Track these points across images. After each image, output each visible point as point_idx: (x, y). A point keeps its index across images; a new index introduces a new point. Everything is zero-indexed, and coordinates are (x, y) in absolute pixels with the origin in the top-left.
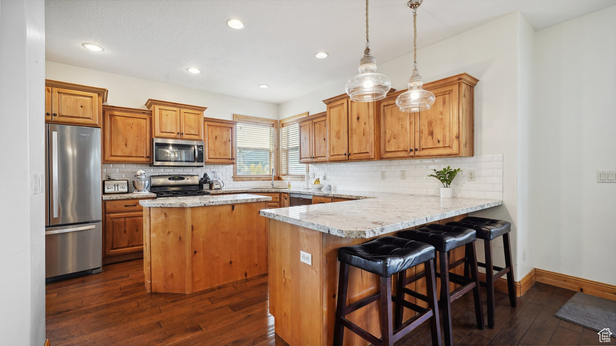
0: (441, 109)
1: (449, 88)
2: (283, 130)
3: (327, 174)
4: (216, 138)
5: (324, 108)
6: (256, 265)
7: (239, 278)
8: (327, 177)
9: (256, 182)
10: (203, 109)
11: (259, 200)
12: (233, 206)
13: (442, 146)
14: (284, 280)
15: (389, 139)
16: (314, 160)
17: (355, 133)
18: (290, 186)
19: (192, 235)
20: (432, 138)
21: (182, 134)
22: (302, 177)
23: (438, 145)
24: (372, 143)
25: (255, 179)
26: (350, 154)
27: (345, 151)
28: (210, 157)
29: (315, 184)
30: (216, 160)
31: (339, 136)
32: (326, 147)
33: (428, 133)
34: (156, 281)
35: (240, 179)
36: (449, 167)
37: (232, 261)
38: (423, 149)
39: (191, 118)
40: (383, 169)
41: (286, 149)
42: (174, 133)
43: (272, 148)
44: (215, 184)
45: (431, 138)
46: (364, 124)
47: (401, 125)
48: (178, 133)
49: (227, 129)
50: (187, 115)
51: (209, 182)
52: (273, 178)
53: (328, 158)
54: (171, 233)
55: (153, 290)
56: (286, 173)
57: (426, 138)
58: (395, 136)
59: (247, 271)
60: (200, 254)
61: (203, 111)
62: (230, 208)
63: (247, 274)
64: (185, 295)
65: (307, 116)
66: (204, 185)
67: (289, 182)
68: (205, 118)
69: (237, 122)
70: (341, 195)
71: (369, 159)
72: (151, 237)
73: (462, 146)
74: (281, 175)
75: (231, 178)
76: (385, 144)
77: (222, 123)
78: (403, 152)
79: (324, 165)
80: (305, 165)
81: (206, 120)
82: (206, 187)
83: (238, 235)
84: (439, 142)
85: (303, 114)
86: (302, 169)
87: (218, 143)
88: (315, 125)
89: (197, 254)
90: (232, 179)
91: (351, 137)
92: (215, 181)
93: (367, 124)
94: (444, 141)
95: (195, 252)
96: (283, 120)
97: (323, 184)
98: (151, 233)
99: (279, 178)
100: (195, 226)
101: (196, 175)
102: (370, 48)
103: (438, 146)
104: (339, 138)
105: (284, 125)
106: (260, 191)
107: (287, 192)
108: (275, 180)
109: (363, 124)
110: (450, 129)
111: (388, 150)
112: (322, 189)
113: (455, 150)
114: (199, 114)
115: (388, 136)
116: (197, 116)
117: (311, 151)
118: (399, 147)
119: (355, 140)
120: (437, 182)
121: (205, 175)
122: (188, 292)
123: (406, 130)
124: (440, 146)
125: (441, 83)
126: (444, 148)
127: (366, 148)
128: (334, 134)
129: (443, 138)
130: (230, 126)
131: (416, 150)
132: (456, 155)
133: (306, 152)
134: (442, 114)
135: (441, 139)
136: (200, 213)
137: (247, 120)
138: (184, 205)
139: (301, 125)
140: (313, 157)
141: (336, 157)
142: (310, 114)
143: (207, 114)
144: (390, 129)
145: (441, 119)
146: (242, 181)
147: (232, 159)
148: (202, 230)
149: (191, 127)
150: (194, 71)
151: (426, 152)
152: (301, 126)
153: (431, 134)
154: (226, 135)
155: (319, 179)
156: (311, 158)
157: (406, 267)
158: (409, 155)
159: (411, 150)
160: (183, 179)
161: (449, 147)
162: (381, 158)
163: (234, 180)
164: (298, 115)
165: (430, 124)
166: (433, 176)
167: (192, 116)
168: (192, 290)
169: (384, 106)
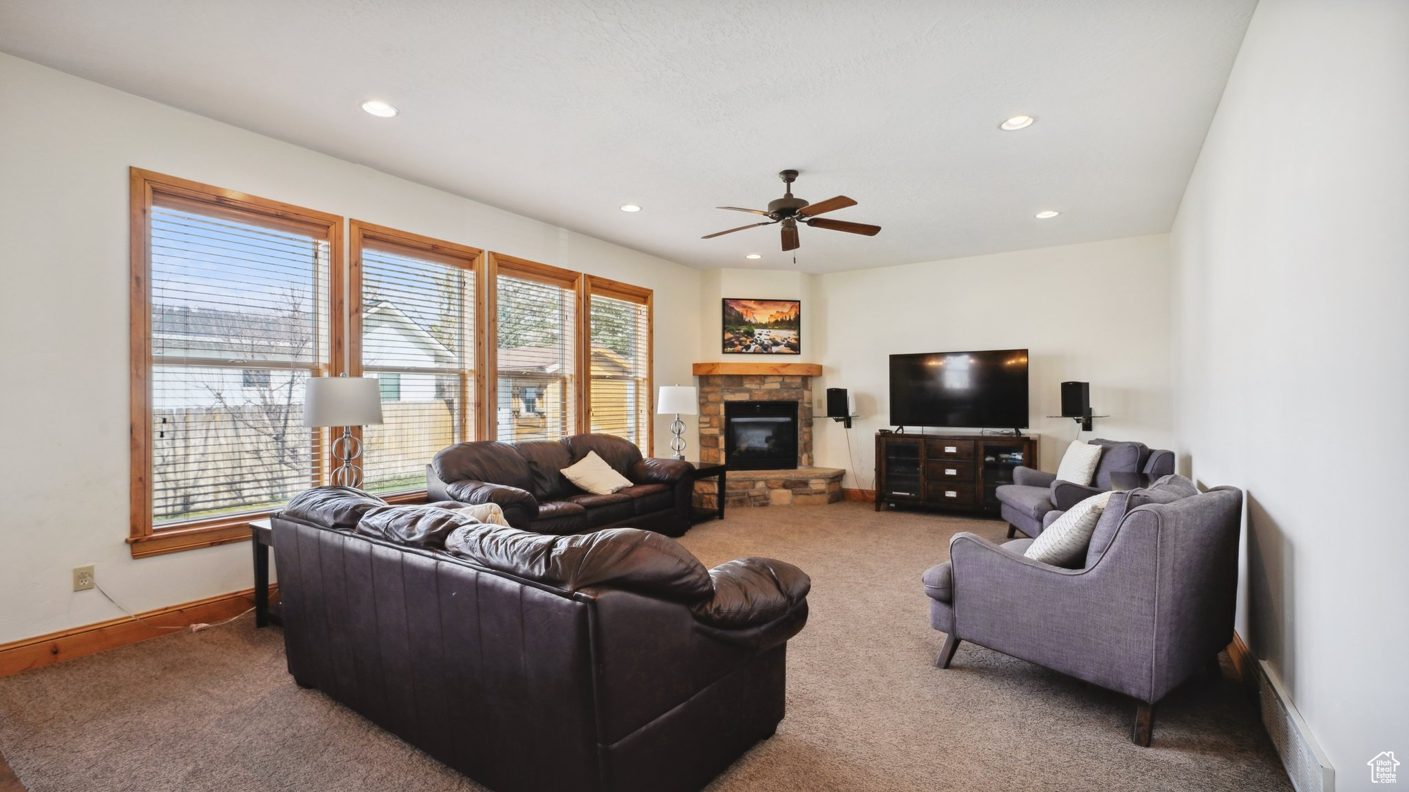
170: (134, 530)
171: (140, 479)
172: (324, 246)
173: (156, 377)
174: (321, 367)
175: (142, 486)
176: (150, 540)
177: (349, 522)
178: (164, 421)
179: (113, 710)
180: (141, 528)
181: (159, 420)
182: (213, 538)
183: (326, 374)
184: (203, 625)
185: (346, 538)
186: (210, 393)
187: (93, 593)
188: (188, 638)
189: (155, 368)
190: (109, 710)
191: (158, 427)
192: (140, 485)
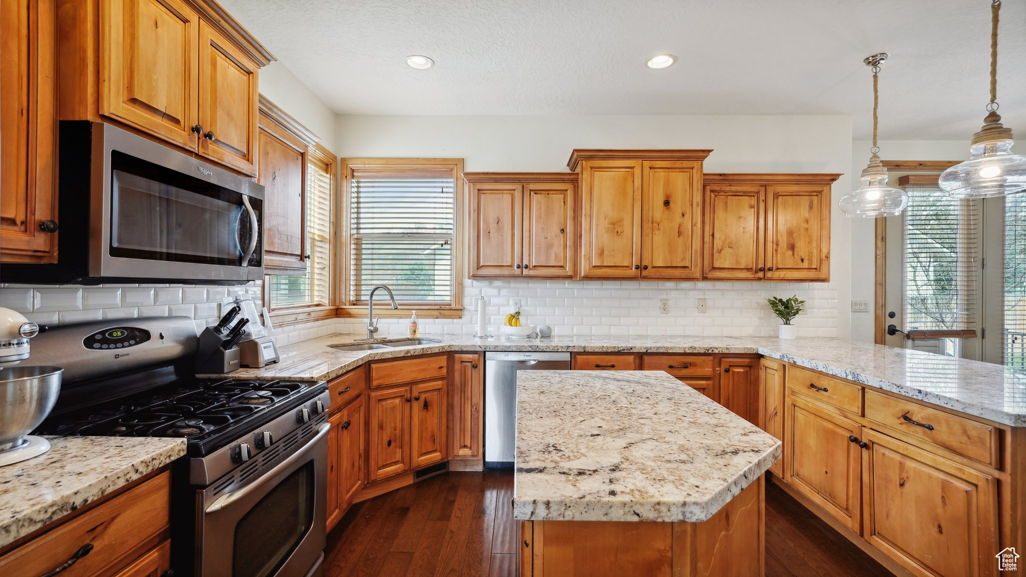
0: (807, 215)
3: (523, 303)
9: (303, 325)
10: (260, 59)
13: (806, 267)
15: (720, 248)
16: (526, 272)
17: (659, 228)
20: (793, 254)
23: (801, 264)
24: (696, 252)
25: (303, 316)
27: (635, 260)
31: (619, 230)
33: (788, 245)
35: (279, 319)
38: (778, 269)
45: (791, 253)
46: (681, 215)
47: (743, 228)
57: (784, 254)
58: (731, 243)
66: (227, 354)
70: (667, 348)
71: (689, 279)
74: (348, 304)
76: (712, 256)
82: (232, 361)
84: (802, 260)
88: (530, 194)
93: (687, 216)
94: (810, 260)
99: (338, 312)
103: (801, 267)
106: (402, 355)
109: (678, 215)
111: (716, 265)
113: (824, 274)
115: (718, 243)
117: (517, 252)
118: (738, 262)
119: (658, 242)
124: (804, 267)
126: (809, 270)
128: (603, 224)
129: (809, 255)
135: (805, 257)
140: (526, 267)
141: (608, 270)
144: (722, 231)
145: (807, 229)
146: (281, 325)
151: (782, 274)
153: (792, 247)
158: (756, 277)
161: (816, 269)
165: (790, 233)
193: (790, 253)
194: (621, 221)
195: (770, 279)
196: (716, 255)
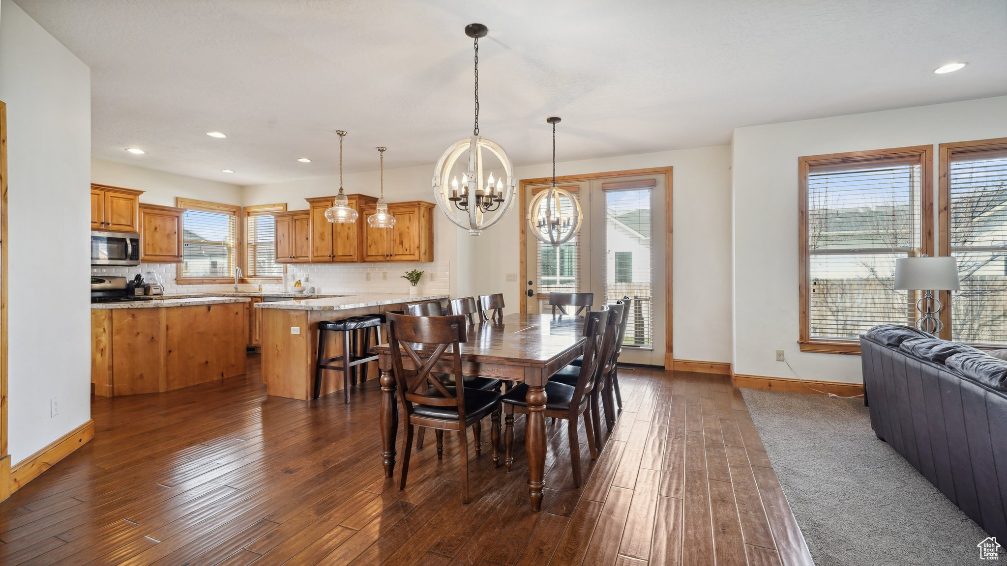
1: (412, 209)
2: (250, 221)
3: (309, 276)
4: (156, 229)
5: (307, 206)
6: (234, 366)
7: (215, 379)
8: (310, 279)
9: (210, 285)
10: (138, 193)
11: (237, 301)
12: (209, 307)
13: (408, 253)
14: (277, 352)
15: (370, 245)
16: (294, 260)
17: (340, 236)
18: (262, 290)
19: (167, 335)
21: (108, 224)
22: (278, 280)
23: (406, 252)
24: (355, 247)
25: (209, 281)
26: (334, 256)
27: (329, 253)
28: (147, 254)
29: (295, 286)
30: (155, 257)
31: (324, 238)
32: (308, 247)
33: (399, 242)
34: (120, 385)
35: (187, 282)
36: (415, 270)
37: (208, 361)
38: (396, 255)
39: (121, 204)
40: (369, 271)
41: (253, 244)
42: (96, 222)
43: (232, 242)
44: (153, 288)
47: (380, 233)
48: (102, 223)
49: (172, 219)
50: (115, 200)
51: (144, 286)
52: (236, 281)
53: (310, 259)
54: (140, 334)
55: (116, 394)
56: (253, 274)
57: (398, 246)
58: (375, 242)
59: (224, 371)
60: (175, 354)
61: (139, 195)
62: (205, 309)
63: (224, 374)
64: (159, 393)
65: (285, 210)
66: (136, 289)
67: (260, 285)
68: (140, 204)
69: (185, 210)
71: (353, 262)
72: (113, 340)
73: (421, 254)
74: (247, 277)
75: (173, 280)
76: (367, 249)
77: (164, 210)
78: (382, 257)
79: (305, 266)
80: (282, 265)
81: (142, 206)
82: (138, 292)
83: (215, 335)
84: (406, 250)
85: (279, 205)
86: (276, 270)
87: (158, 236)
88: (295, 221)
89: (171, 354)
90: (175, 281)
91: (336, 239)
92: (152, 284)
93: (351, 228)
94: (410, 249)
95: (170, 351)
96: (250, 207)
97: (305, 286)
98: (113, 336)
99: (242, 281)
100: (170, 326)
101: (121, 276)
102: (343, 188)
104: (323, 240)
105: (250, 214)
107: (260, 296)
108: (239, 283)
109: (347, 229)
110: (413, 241)
111: (369, 254)
112: (304, 292)
113: (416, 257)
114: (132, 199)
115: (369, 242)
116: (129, 202)
117: (291, 250)
118: (378, 252)
119: (339, 243)
120: (408, 282)
121: (138, 277)
122: (162, 390)
123: (384, 237)
125: (408, 204)
126: (410, 255)
127: (349, 251)
128: (317, 235)
130: (177, 214)
131: (391, 255)
132: (418, 261)
133: (285, 249)
134: (408, 228)
135: (408, 248)
136: (175, 314)
137: (198, 205)
138: (160, 305)
139: (279, 219)
140: (294, 257)
141: (320, 258)
142: (290, 209)
143: (143, 199)
144: (370, 235)
145: (408, 232)
146: (190, 284)
147: (179, 256)
148: (176, 331)
149: (120, 215)
150: (136, 151)
151: (398, 258)
152: (277, 221)
153: (401, 243)
154: (170, 225)
155: (300, 281)
156: (290, 257)
157: (357, 327)
158: (386, 259)
159: (387, 256)
160: (104, 281)
162: (363, 261)
163: (177, 284)
164: (272, 205)
165: (401, 235)
166: (405, 277)
167: (122, 202)
168: (167, 388)
169: (366, 214)
170: (801, 338)
171: (804, 312)
172: (917, 168)
173: (812, 261)
174: (915, 250)
175: (804, 316)
176: (808, 343)
177: (896, 344)
178: (815, 284)
179: (787, 413)
180: (804, 337)
181: (812, 283)
182: (841, 350)
183: (919, 255)
184: (835, 395)
185: (894, 352)
186: (866, 269)
187: (784, 363)
188: (826, 399)
189: (812, 256)
190: (785, 413)
191: (812, 287)
192: (804, 315)
193: (401, 246)
194: (324, 233)
195: (393, 261)
196: (369, 248)
